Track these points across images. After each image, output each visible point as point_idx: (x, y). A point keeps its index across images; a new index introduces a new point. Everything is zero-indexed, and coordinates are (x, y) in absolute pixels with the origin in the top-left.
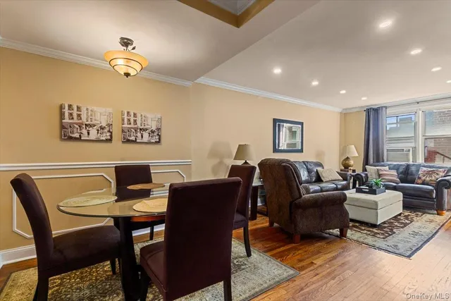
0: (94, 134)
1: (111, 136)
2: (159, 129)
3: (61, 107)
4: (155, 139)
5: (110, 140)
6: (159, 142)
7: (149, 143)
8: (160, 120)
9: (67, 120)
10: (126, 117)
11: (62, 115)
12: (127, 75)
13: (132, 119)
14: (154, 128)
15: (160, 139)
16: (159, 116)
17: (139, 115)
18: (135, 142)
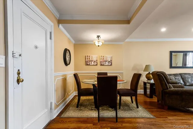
0: (93, 63)
1: (97, 64)
2: (111, 61)
3: (86, 56)
4: (110, 64)
5: (97, 65)
6: (111, 65)
7: (108, 65)
8: (112, 57)
9: (87, 60)
10: (101, 58)
11: (86, 58)
12: (99, 46)
13: (103, 58)
14: (110, 60)
15: (111, 64)
16: (111, 56)
17: (105, 57)
18: (103, 65)
